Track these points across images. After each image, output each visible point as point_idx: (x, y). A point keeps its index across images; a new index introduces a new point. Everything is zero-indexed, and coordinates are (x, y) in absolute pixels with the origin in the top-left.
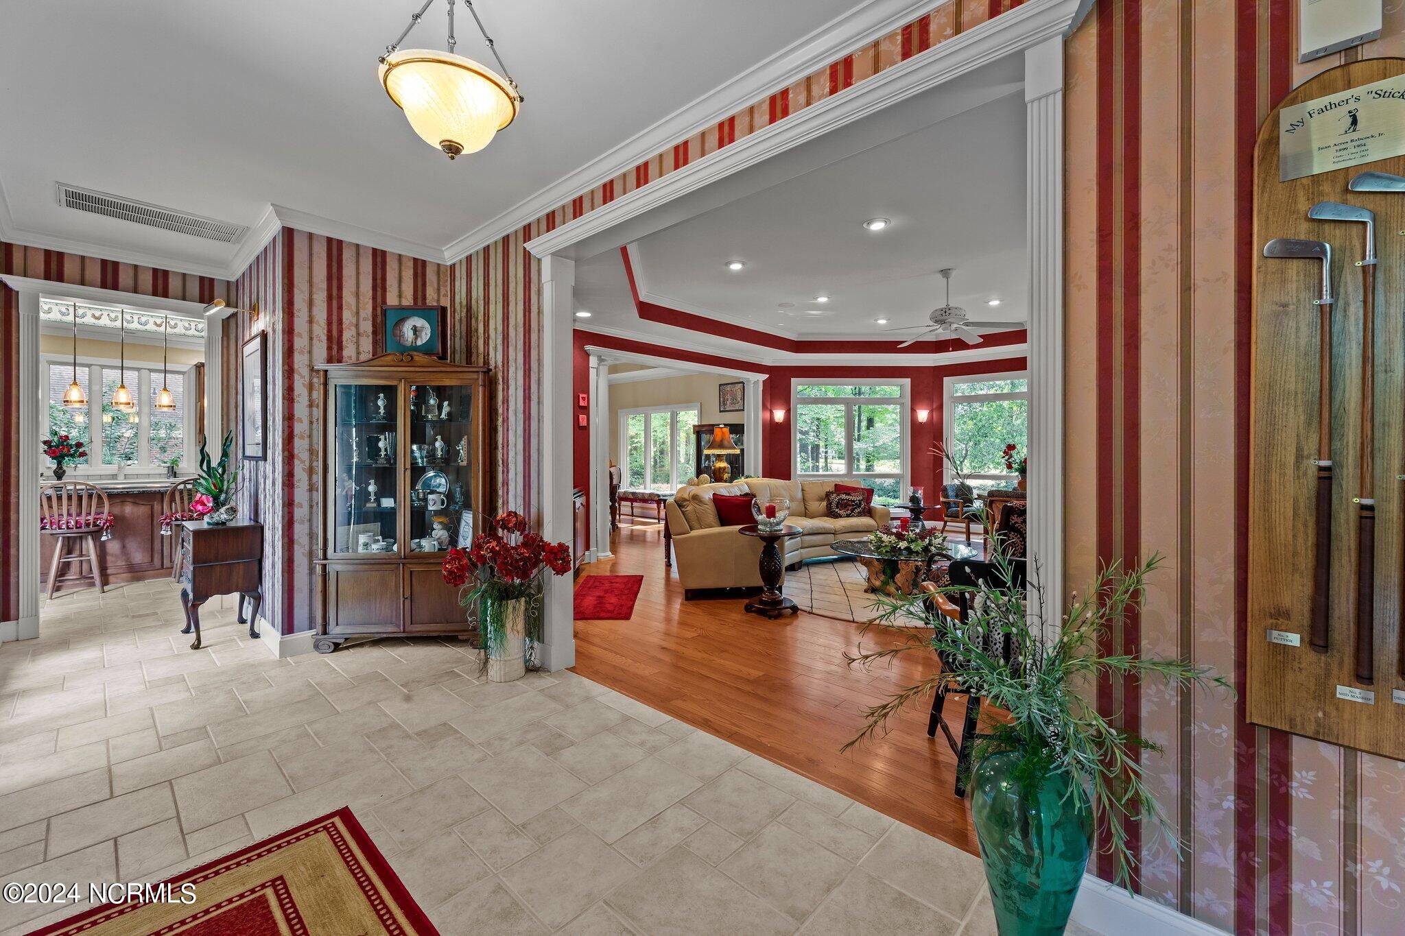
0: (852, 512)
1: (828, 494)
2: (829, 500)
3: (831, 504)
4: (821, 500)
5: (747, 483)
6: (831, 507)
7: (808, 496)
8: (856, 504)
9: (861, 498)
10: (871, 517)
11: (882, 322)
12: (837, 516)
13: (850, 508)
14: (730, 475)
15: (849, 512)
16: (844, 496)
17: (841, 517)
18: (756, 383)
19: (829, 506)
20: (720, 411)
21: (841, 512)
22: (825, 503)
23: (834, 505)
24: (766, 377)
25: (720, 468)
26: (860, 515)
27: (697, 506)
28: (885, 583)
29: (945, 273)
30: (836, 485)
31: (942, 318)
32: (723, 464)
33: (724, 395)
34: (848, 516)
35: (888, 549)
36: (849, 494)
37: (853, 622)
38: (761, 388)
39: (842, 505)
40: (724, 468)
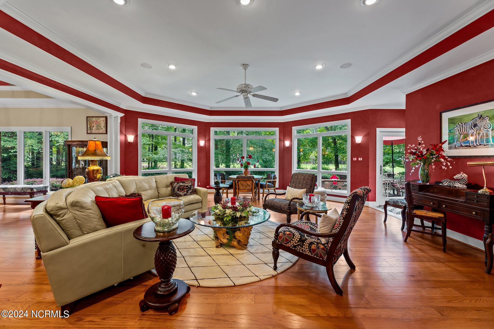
0: (187, 192)
1: (171, 184)
2: (172, 187)
3: (174, 189)
4: (167, 186)
5: (119, 181)
6: (174, 191)
7: (159, 185)
8: (189, 188)
9: (190, 184)
10: (197, 194)
11: (194, 94)
12: (179, 196)
13: (186, 190)
14: (102, 175)
15: (185, 193)
16: (181, 184)
17: (181, 196)
18: (116, 117)
19: (173, 189)
20: (88, 133)
21: (181, 193)
22: (170, 189)
23: (176, 190)
24: (123, 115)
25: (93, 171)
26: (191, 194)
27: (77, 212)
28: (230, 240)
29: (245, 66)
30: (175, 178)
31: (244, 89)
32: (96, 167)
33: (90, 123)
34: (185, 195)
35: (230, 218)
36: (184, 182)
37: (235, 286)
38: (119, 121)
39: (180, 189)
40: (98, 170)
